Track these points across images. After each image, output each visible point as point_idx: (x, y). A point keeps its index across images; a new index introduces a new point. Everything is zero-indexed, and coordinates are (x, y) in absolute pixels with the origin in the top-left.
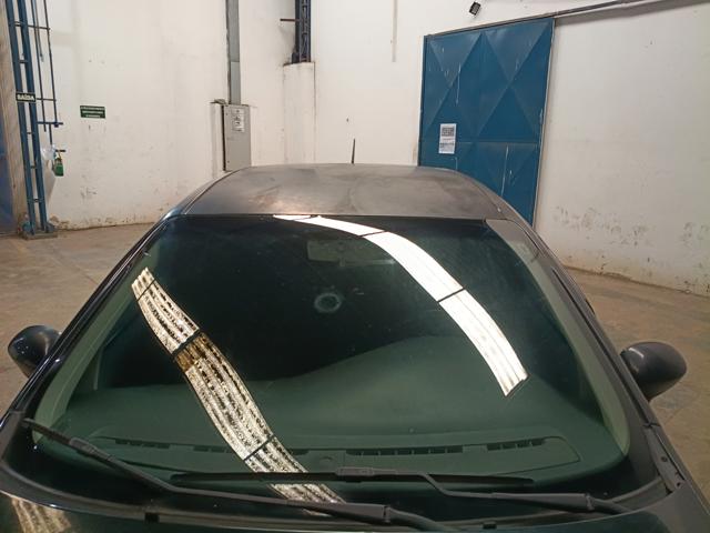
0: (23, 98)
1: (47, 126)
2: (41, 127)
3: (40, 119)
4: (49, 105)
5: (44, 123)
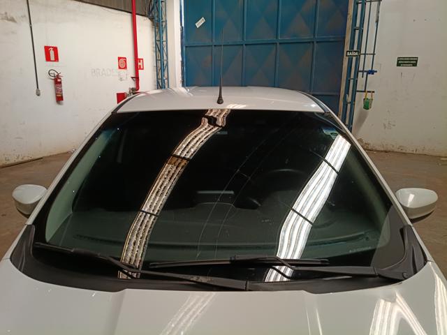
1: (365, 74)
2: (360, 74)
3: (361, 69)
4: (369, 58)
5: (363, 71)
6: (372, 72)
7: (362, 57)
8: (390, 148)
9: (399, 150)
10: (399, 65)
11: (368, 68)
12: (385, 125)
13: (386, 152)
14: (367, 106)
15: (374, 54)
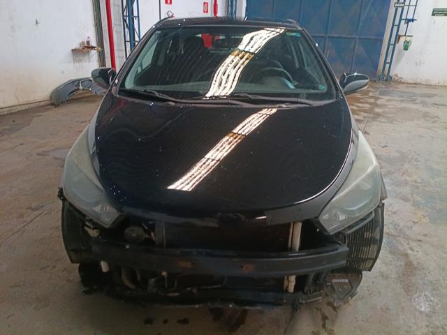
0: (398, 5)
2: (403, 22)
3: (404, 17)
4: (412, 9)
5: (405, 20)
6: (413, 20)
7: (406, 8)
8: (419, 81)
9: (426, 83)
10: (433, 15)
11: (410, 17)
12: (416, 64)
13: (415, 84)
14: (406, 48)
15: (416, 6)
